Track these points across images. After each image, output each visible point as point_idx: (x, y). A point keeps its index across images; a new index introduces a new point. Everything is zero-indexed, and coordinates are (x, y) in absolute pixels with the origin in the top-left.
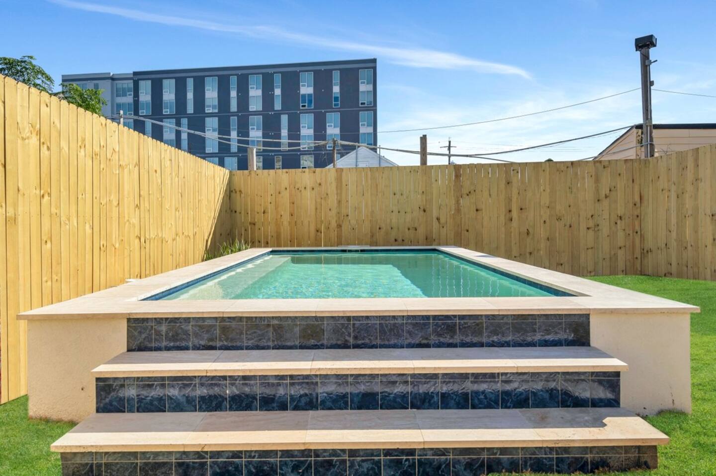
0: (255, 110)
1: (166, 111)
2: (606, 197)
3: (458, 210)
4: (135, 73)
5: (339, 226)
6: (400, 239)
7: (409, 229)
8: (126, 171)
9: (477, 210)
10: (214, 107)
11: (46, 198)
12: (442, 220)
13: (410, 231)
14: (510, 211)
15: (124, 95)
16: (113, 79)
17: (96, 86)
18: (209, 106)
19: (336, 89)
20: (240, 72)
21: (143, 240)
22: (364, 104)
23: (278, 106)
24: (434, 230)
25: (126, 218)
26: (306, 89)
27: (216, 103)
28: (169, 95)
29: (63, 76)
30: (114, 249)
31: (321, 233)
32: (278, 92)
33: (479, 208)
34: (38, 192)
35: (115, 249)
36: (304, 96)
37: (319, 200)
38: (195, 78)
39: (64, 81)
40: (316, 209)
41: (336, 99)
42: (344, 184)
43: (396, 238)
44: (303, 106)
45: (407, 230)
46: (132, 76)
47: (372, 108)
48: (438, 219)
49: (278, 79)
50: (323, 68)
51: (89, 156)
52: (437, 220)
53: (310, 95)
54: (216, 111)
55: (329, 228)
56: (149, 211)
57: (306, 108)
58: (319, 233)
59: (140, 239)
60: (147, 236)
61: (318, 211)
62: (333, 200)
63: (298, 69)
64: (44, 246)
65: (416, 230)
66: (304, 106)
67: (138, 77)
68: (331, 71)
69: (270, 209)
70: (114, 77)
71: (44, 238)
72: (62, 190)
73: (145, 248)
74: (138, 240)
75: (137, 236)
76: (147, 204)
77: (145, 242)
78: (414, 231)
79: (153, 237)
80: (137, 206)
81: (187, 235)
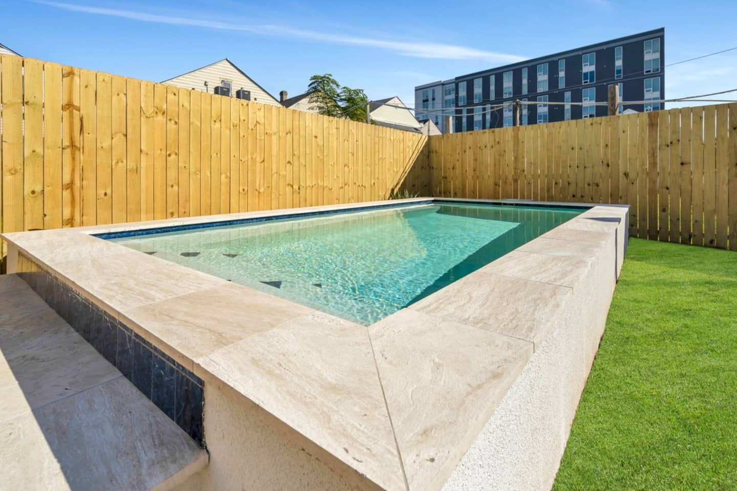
0: (542, 91)
1: (476, 101)
3: (654, 164)
4: (457, 78)
5: (516, 181)
6: (579, 195)
7: (589, 185)
8: (274, 138)
9: (682, 164)
10: (510, 94)
11: (173, 156)
12: (632, 175)
13: (591, 187)
15: (450, 94)
16: (443, 84)
17: (433, 91)
18: (506, 93)
19: (619, 63)
20: (530, 65)
21: (296, 187)
22: (650, 71)
23: (562, 85)
24: (621, 187)
25: (274, 170)
26: (588, 68)
27: (511, 90)
28: (478, 90)
29: (416, 87)
30: (257, 192)
31: (499, 186)
32: (562, 74)
33: (684, 161)
34: (164, 152)
35: (259, 192)
36: (586, 74)
37: (497, 157)
38: (496, 75)
39: (416, 90)
40: (495, 165)
41: (619, 72)
42: (520, 141)
43: (575, 194)
44: (585, 83)
45: (586, 186)
46: (454, 81)
47: (659, 73)
48: (626, 175)
49: (562, 65)
50: (605, 47)
51: (226, 127)
52: (624, 176)
53: (592, 73)
54: (512, 96)
55: (506, 182)
56: (305, 166)
57: (588, 83)
58: (497, 187)
59: (292, 186)
60: (302, 184)
61: (497, 167)
62: (510, 157)
63: (580, 53)
64: (169, 189)
65: (598, 185)
66: (587, 82)
67: (459, 79)
68: (613, 48)
69: (458, 165)
70: (444, 83)
71: (169, 183)
72: (192, 150)
73: (299, 193)
74: (290, 187)
75: (289, 185)
76: (302, 161)
77: (299, 188)
78: (595, 187)
79: (311, 185)
80: (289, 162)
81: (361, 185)
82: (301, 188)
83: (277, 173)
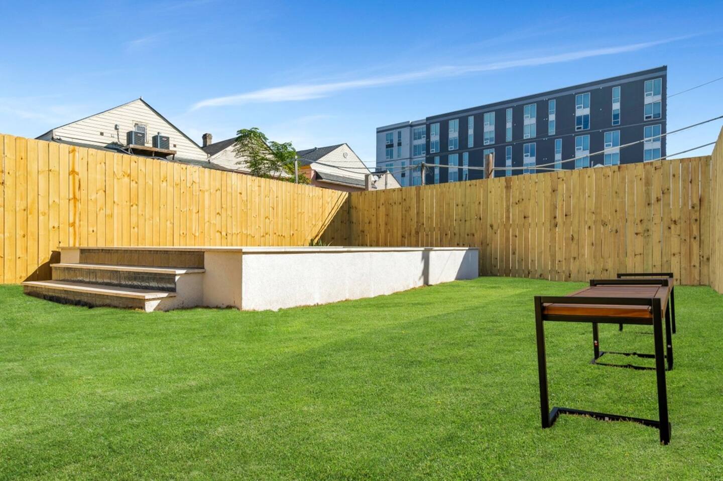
0: (529, 137)
1: (451, 148)
2: (658, 200)
3: (508, 218)
4: (428, 119)
5: (417, 233)
7: (468, 235)
8: (207, 194)
9: (525, 217)
10: (491, 140)
11: (135, 206)
12: (495, 227)
13: (469, 236)
14: (555, 218)
15: (420, 138)
16: (411, 126)
17: (400, 133)
18: (487, 139)
19: (616, 106)
20: (515, 104)
21: (224, 234)
22: (650, 117)
23: (552, 131)
24: (488, 236)
25: (207, 219)
26: (582, 111)
27: (493, 135)
28: (454, 134)
29: (377, 129)
30: (193, 236)
31: (405, 238)
32: (552, 117)
34: (128, 203)
35: (195, 236)
36: (579, 118)
37: (404, 212)
38: (475, 115)
39: (378, 132)
40: (402, 219)
41: (616, 116)
42: (421, 199)
43: (458, 243)
44: (578, 128)
45: (466, 236)
46: (425, 121)
47: (661, 120)
48: (491, 226)
49: (552, 105)
50: (601, 86)
51: (171, 185)
53: (586, 117)
54: (494, 143)
55: (410, 234)
56: (231, 217)
57: (582, 129)
59: (221, 233)
60: (229, 231)
61: (404, 221)
62: (413, 212)
63: (573, 92)
64: (132, 229)
65: (473, 235)
66: (580, 128)
67: (430, 121)
68: (610, 88)
69: (374, 220)
70: (414, 124)
71: (132, 226)
72: (147, 202)
73: (227, 238)
74: (219, 234)
75: (218, 231)
76: (229, 213)
77: (226, 235)
78: (472, 237)
79: (236, 233)
80: (218, 213)
81: (280, 235)
82: (228, 234)
83: (208, 221)
